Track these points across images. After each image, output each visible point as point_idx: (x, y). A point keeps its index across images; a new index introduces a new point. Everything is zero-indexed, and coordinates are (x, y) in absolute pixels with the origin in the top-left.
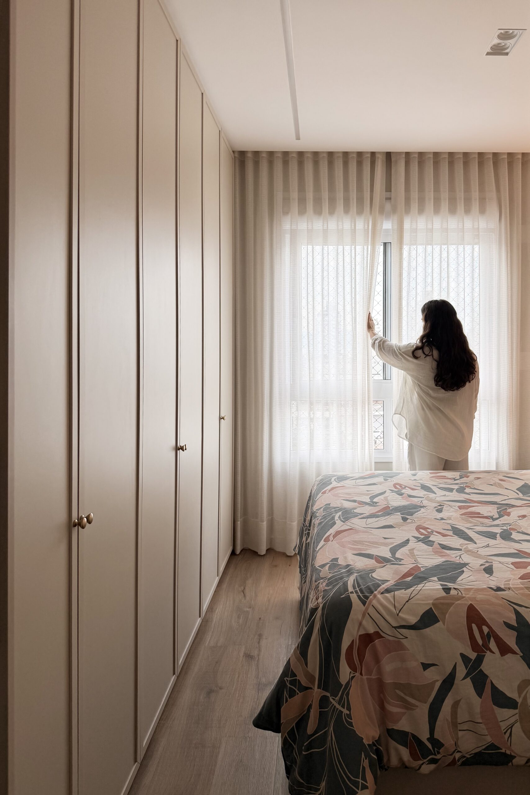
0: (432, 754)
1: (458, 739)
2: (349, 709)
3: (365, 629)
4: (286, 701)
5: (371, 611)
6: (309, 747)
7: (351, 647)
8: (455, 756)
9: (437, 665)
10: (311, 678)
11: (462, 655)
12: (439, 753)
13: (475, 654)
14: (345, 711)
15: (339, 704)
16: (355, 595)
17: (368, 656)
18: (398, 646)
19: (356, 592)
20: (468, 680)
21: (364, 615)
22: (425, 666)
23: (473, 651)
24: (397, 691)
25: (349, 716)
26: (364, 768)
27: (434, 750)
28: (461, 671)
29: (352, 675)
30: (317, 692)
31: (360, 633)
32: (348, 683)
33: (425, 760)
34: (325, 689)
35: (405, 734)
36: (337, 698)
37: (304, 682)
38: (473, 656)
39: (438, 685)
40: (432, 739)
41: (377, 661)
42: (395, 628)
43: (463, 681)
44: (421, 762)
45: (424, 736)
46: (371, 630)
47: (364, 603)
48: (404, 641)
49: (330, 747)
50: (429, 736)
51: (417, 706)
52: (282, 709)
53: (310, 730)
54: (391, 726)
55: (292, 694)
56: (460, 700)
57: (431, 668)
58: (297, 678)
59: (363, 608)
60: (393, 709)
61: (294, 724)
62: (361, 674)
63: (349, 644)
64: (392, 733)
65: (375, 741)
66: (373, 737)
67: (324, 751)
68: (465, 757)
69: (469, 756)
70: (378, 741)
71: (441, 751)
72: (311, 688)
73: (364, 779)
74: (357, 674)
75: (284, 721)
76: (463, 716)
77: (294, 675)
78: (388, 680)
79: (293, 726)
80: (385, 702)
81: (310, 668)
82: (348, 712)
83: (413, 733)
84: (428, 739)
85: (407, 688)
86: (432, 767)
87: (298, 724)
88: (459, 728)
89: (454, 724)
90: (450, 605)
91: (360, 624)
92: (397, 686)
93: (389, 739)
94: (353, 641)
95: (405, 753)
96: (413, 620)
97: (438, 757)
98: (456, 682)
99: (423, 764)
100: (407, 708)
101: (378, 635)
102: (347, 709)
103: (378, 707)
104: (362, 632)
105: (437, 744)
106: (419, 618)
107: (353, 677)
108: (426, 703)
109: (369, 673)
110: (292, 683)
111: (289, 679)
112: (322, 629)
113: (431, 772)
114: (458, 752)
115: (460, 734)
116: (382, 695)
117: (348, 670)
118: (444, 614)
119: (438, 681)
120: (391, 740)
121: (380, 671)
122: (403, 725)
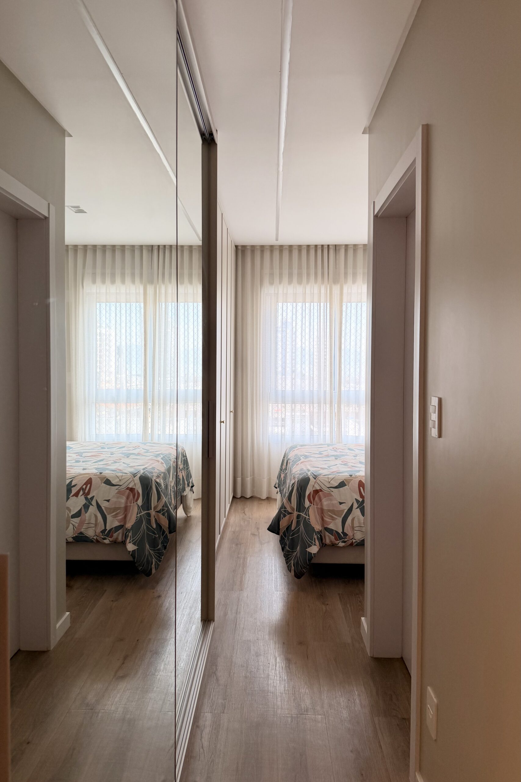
0: (343, 539)
1: (354, 533)
2: (309, 516)
3: (315, 488)
4: (282, 519)
5: (318, 481)
6: (292, 535)
7: (309, 495)
8: (353, 541)
9: (345, 503)
10: (293, 509)
11: (356, 499)
12: (346, 538)
13: (362, 499)
14: (307, 517)
15: (305, 515)
16: (311, 476)
17: (316, 498)
18: (329, 495)
19: (312, 476)
20: (358, 509)
21: (315, 483)
22: (341, 503)
23: (361, 498)
24: (329, 513)
25: (309, 519)
26: (315, 538)
27: (344, 537)
28: (356, 505)
29: (310, 505)
30: (296, 513)
31: (313, 490)
32: (308, 507)
33: (341, 541)
34: (299, 511)
35: (332, 530)
36: (304, 513)
37: (290, 511)
38: (361, 500)
39: (346, 511)
40: (343, 532)
41: (321, 500)
42: (328, 488)
43: (357, 509)
44: (339, 541)
45: (340, 531)
46: (318, 488)
47: (315, 479)
48: (332, 493)
49: (301, 532)
50: (342, 531)
51: (337, 519)
52: (280, 523)
53: (293, 529)
54: (326, 526)
55: (285, 516)
56: (355, 517)
57: (343, 504)
58: (287, 509)
59: (315, 480)
60: (327, 519)
61: (285, 529)
62: (314, 505)
63: (309, 493)
64: (327, 529)
65: (320, 531)
66: (319, 529)
67: (299, 535)
68: (357, 542)
69: (359, 542)
70: (321, 531)
71: (347, 537)
72: (293, 513)
73: (315, 541)
74: (312, 505)
75: (282, 527)
76: (356, 524)
77: (285, 508)
78: (325, 508)
79: (285, 530)
80: (324, 517)
81: (292, 505)
82: (309, 518)
83: (336, 530)
84: (341, 532)
85: (333, 511)
86: (343, 544)
87: (287, 529)
88: (355, 529)
89: (353, 528)
90: (352, 480)
91: (314, 486)
92: (329, 511)
93: (326, 531)
94: (310, 493)
95: (333, 538)
96: (336, 484)
97: (346, 540)
98: (353, 510)
99: (339, 542)
100: (333, 520)
101: (321, 490)
102: (308, 516)
103: (321, 520)
104: (314, 489)
105: (345, 535)
106: (338, 484)
107: (310, 506)
108: (340, 517)
109: (317, 505)
110: (285, 511)
111: (283, 509)
112: (298, 489)
113: (344, 547)
114: (354, 539)
115: (355, 532)
116: (322, 515)
117: (309, 503)
118: (349, 483)
119: (346, 509)
120: (326, 532)
121: (322, 505)
122: (331, 526)
